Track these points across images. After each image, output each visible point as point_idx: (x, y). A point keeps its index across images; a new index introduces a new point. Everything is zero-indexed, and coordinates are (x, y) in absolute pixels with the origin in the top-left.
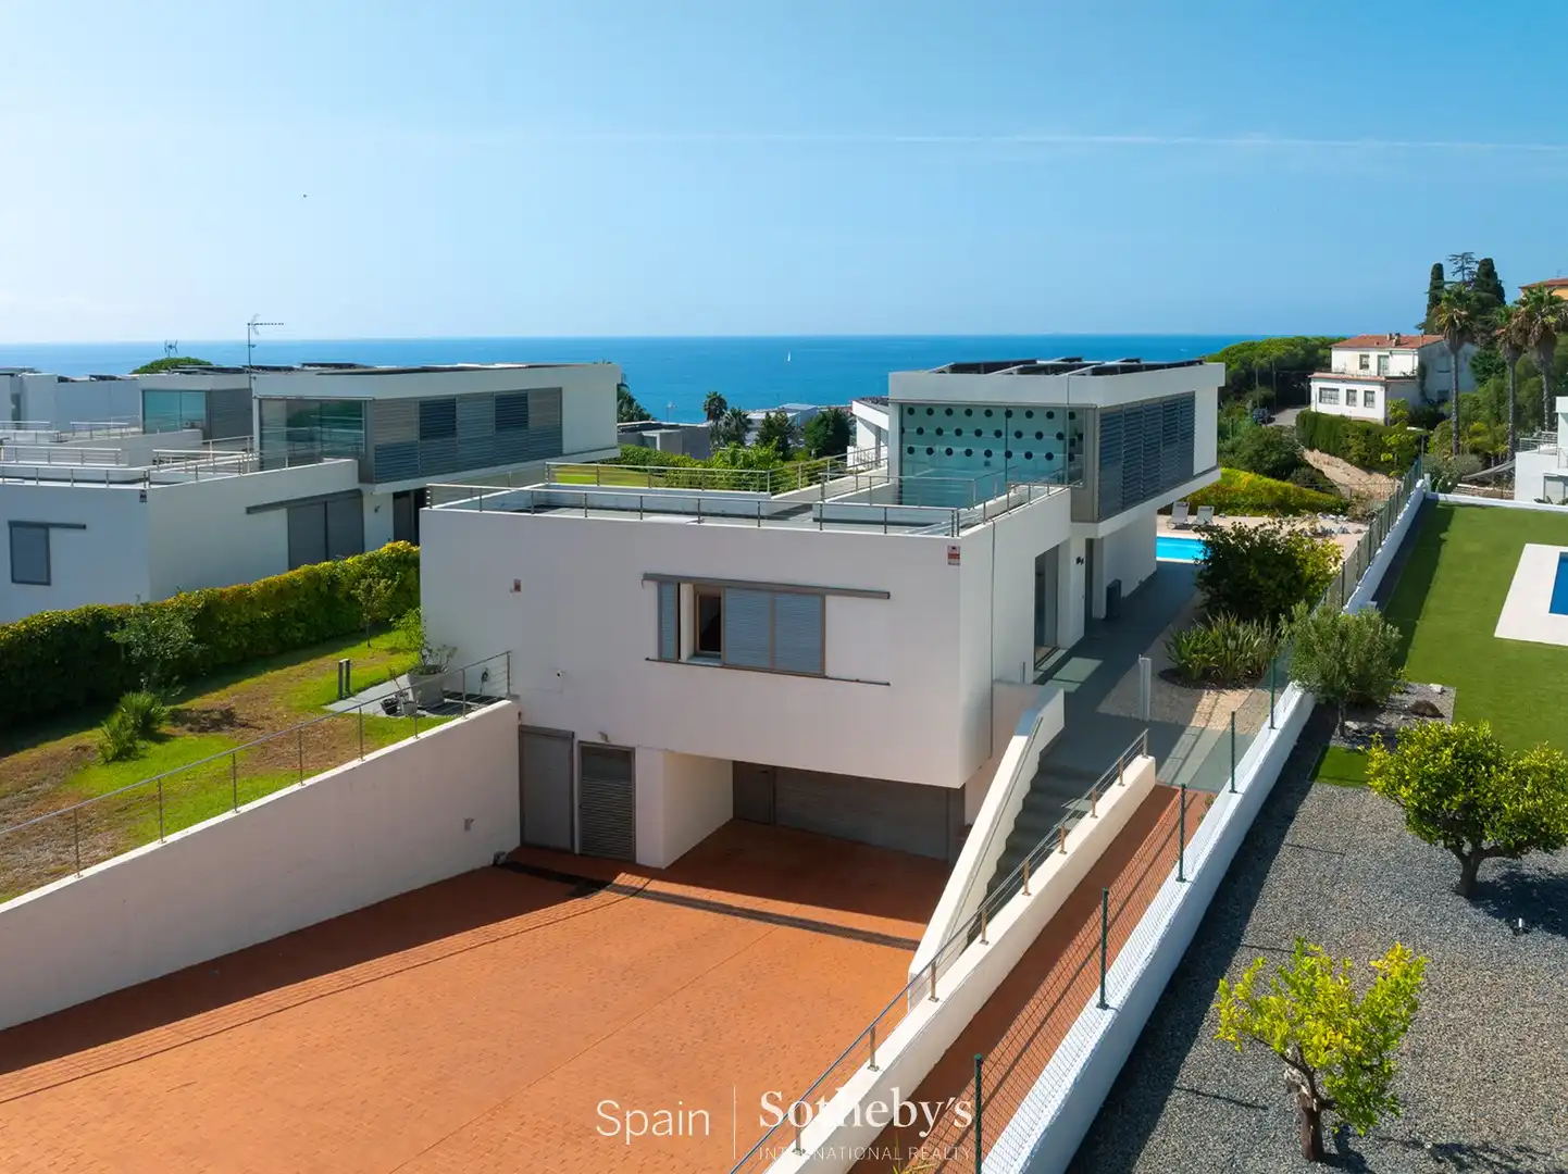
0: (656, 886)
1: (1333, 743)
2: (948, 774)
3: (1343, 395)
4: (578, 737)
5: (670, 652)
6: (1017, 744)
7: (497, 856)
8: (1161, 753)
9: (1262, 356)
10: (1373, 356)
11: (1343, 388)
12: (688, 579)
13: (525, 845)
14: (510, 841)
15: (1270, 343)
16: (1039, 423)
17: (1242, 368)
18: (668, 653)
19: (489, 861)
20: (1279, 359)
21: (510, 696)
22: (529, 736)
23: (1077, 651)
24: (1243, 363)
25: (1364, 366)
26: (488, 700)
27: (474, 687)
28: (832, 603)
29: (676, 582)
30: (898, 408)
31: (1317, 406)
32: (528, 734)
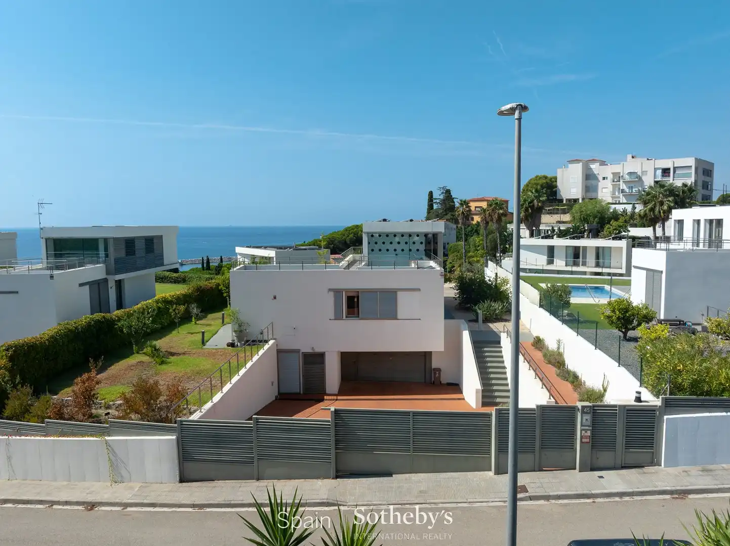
4: (302, 351)
5: (338, 316)
6: (467, 333)
7: (276, 397)
12: (344, 290)
13: (279, 393)
14: (276, 392)
16: (416, 239)
17: (354, 236)
19: (274, 399)
21: (272, 341)
22: (281, 352)
26: (266, 342)
27: (260, 337)
28: (400, 294)
29: (341, 291)
30: (366, 234)
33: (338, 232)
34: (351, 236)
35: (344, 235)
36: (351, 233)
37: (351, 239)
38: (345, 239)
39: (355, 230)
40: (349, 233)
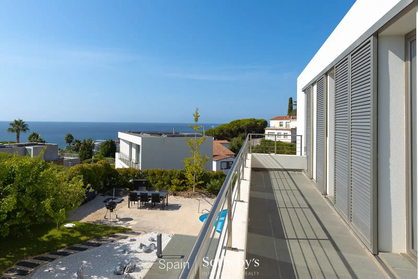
9: (243, 124)
10: (284, 122)
11: (276, 132)
15: (245, 120)
24: (237, 126)
31: (267, 138)
33: (226, 124)
34: (235, 127)
35: (230, 126)
36: (235, 125)
37: (235, 129)
38: (231, 129)
39: (238, 123)
40: (234, 125)
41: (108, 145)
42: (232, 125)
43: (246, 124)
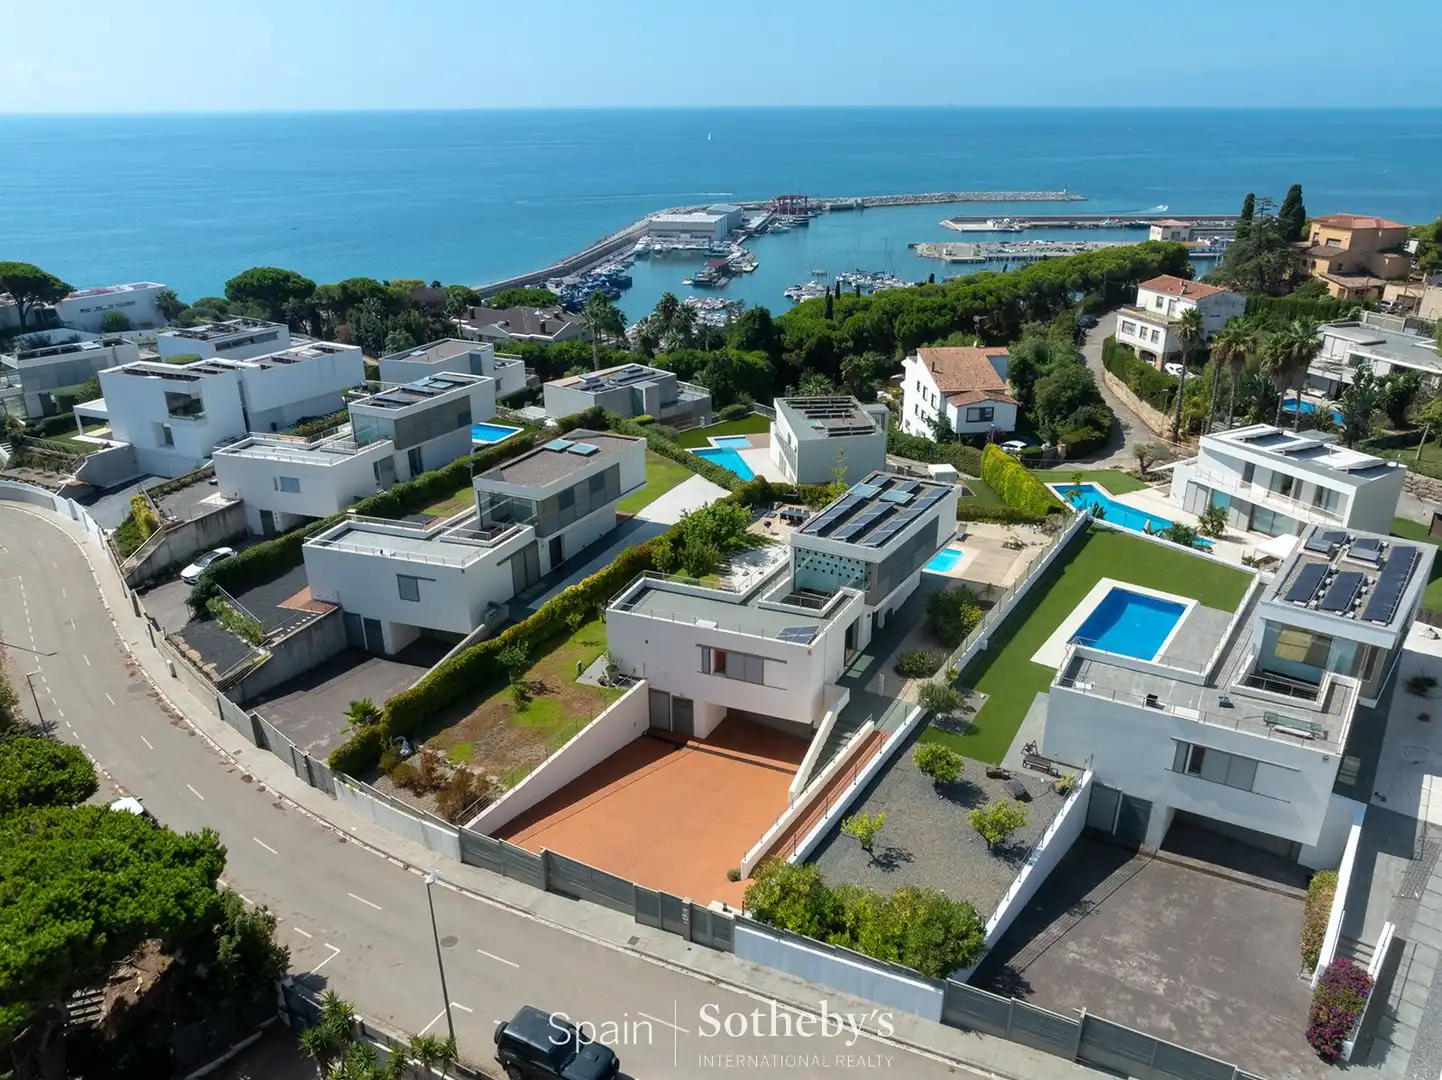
0: (702, 746)
1: (930, 724)
2: (806, 719)
3: (1138, 330)
4: (672, 694)
5: (706, 670)
6: (829, 715)
7: (643, 732)
8: (876, 720)
10: (1166, 299)
11: (1139, 324)
12: (712, 648)
13: (652, 728)
14: (646, 727)
18: (706, 671)
19: (641, 734)
20: (1110, 272)
21: (646, 679)
22: (653, 692)
23: (866, 651)
24: (1082, 272)
25: (1159, 305)
26: (638, 680)
27: (632, 676)
28: (766, 662)
29: (709, 648)
31: (1119, 334)
32: (651, 690)
41: (754, 321)
42: (1070, 268)
43: (1105, 270)
